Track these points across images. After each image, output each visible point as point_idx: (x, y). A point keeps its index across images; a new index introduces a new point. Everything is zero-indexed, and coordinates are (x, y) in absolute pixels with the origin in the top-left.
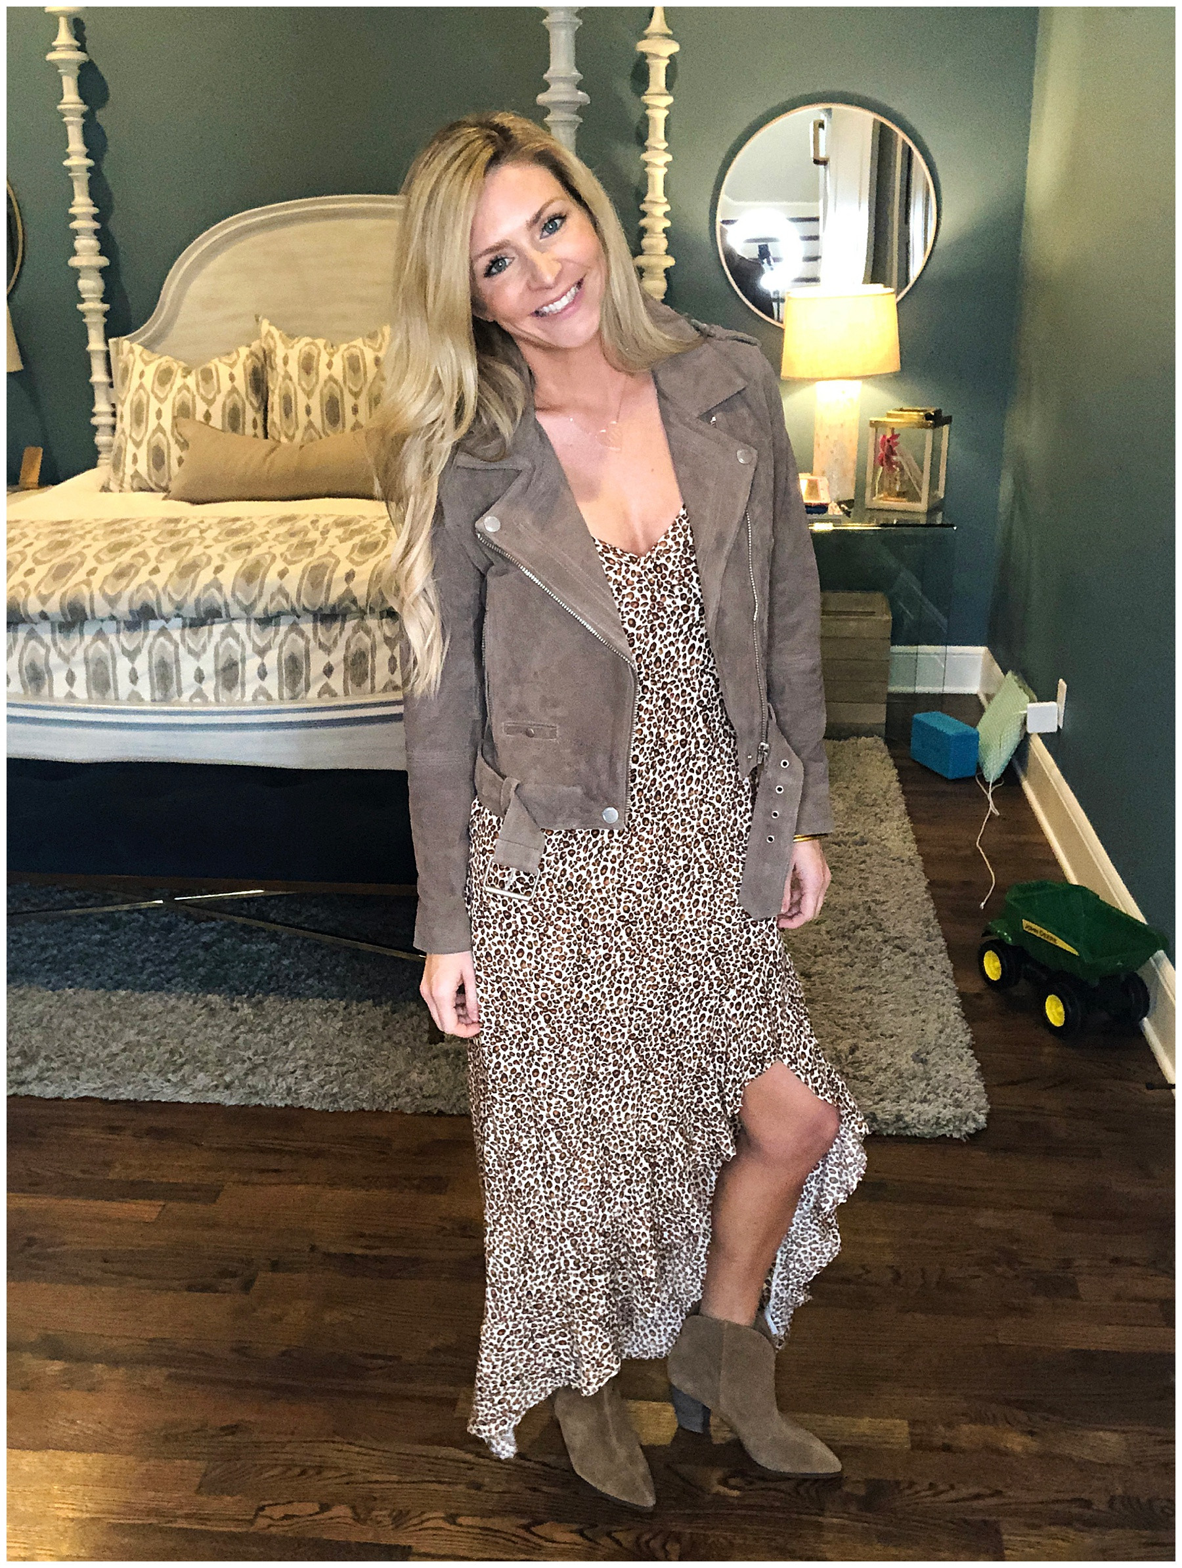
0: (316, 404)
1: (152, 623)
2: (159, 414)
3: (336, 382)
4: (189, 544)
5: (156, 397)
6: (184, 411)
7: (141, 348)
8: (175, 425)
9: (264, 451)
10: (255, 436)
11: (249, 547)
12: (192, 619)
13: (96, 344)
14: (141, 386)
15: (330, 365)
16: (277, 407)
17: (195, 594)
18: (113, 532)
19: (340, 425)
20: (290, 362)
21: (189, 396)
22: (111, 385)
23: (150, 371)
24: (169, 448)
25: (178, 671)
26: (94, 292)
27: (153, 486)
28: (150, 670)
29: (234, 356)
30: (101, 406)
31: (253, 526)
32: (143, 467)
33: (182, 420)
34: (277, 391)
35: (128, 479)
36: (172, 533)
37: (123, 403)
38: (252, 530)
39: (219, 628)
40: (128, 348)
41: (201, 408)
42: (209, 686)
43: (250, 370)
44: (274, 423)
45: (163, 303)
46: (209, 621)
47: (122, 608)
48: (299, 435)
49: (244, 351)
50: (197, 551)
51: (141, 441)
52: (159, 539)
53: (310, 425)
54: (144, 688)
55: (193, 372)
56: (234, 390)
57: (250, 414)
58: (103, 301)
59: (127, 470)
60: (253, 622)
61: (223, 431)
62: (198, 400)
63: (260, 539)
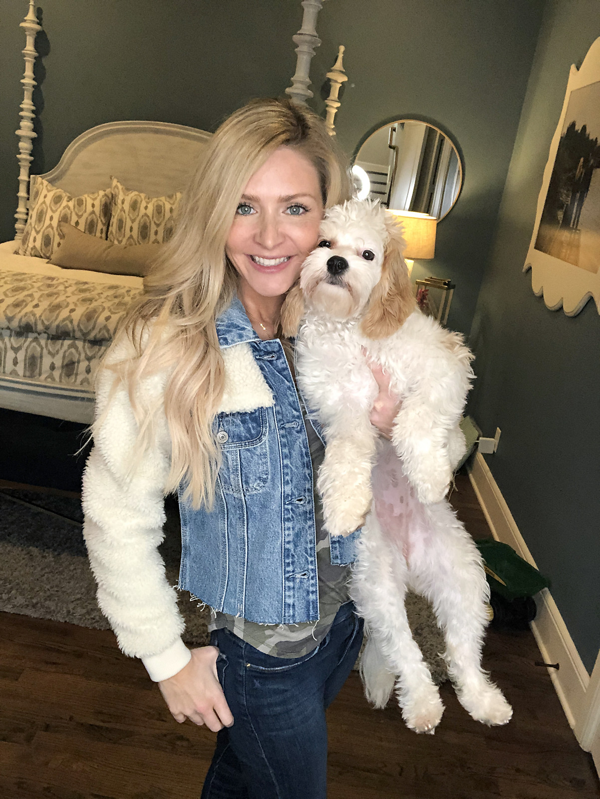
0: (136, 226)
1: (30, 335)
2: (51, 218)
3: (148, 216)
4: (57, 294)
5: (51, 209)
6: (64, 219)
7: (47, 183)
8: (59, 225)
9: (104, 247)
10: (101, 237)
11: (91, 300)
12: (53, 335)
13: (23, 176)
14: (44, 202)
15: (146, 208)
16: (115, 225)
17: (57, 323)
18: (17, 280)
19: (147, 240)
20: (125, 202)
21: (69, 212)
22: (28, 199)
23: (50, 195)
24: (54, 237)
25: (41, 362)
26: (26, 150)
27: (42, 255)
28: (25, 360)
29: (96, 195)
30: (21, 209)
31: (95, 288)
32: (38, 244)
33: (62, 223)
34: (116, 217)
35: (29, 249)
36: (49, 286)
37: (33, 210)
38: (93, 291)
39: (67, 342)
40: (41, 182)
41: (74, 219)
42: (57, 374)
43: (103, 202)
44: (112, 232)
45: (63, 162)
46: (63, 338)
47: (15, 324)
48: (124, 241)
49: (101, 193)
50: (61, 298)
51: (40, 231)
52: (42, 288)
53: (131, 237)
54: (20, 369)
55: (73, 199)
56: (93, 212)
57: (100, 226)
58: (31, 155)
59: (29, 245)
60: (87, 341)
61: (84, 232)
62: (74, 214)
63: (97, 297)
